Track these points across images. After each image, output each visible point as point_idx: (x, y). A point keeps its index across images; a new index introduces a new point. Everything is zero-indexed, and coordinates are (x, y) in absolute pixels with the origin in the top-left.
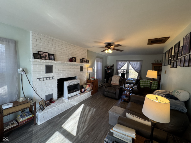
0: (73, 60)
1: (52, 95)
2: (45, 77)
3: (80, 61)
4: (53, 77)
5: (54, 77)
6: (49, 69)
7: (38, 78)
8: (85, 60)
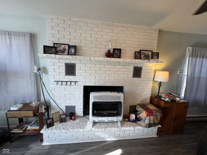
0: (114, 53)
1: (74, 107)
2: (65, 81)
3: (133, 55)
4: (75, 82)
5: (78, 82)
6: (70, 69)
7: (55, 81)
8: (150, 53)
